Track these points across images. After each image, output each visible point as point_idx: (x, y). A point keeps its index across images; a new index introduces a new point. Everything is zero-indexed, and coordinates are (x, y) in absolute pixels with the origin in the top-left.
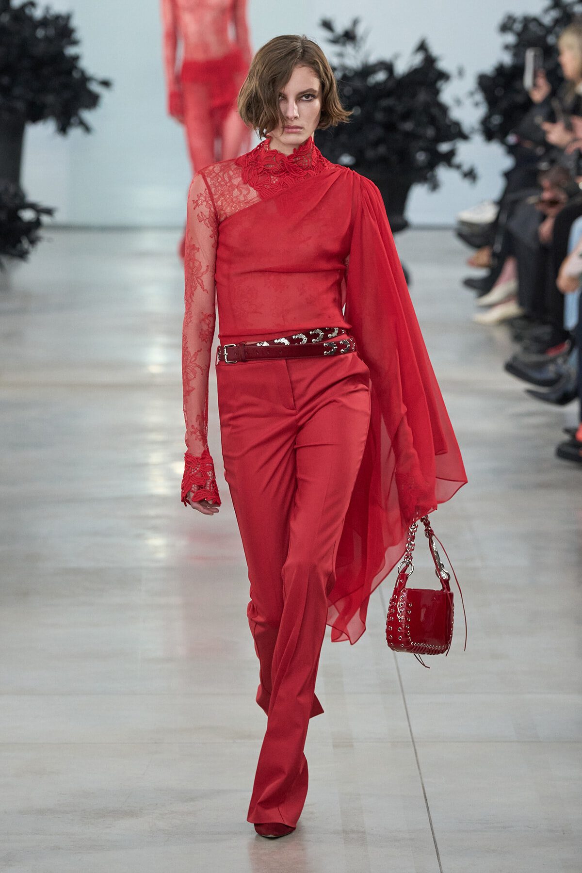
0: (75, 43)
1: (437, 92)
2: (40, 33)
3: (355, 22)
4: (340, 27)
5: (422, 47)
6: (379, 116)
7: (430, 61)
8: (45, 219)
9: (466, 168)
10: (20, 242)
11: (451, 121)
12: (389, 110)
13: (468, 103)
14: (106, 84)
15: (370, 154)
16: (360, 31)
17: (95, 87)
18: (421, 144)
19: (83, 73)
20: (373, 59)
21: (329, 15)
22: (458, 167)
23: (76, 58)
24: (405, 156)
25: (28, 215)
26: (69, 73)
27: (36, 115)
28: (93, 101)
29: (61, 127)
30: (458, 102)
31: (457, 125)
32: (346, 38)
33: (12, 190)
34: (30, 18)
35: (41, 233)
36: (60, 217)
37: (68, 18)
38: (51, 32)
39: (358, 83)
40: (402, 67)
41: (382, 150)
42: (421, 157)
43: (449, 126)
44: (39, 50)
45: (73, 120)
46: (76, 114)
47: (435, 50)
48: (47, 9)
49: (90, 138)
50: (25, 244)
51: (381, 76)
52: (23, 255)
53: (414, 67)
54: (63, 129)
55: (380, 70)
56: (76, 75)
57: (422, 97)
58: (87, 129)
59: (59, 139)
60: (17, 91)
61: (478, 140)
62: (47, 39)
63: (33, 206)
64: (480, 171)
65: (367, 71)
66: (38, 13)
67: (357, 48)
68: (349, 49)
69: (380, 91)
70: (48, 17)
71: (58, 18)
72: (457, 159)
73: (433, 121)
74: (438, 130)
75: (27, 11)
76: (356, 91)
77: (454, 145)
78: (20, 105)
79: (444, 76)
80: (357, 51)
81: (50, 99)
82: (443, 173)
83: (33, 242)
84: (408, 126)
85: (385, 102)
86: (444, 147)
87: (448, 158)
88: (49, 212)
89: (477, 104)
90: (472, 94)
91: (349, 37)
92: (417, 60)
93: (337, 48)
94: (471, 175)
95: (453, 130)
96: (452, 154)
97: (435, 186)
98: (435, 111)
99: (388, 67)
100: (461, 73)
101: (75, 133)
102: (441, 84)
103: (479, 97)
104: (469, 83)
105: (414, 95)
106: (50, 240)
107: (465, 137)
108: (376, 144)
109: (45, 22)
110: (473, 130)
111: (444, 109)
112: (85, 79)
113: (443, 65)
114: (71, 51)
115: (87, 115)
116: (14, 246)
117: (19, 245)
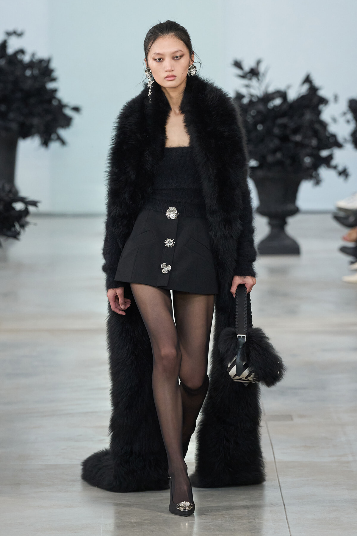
0: (54, 80)
1: (319, 113)
2: (28, 73)
3: (258, 62)
4: (247, 66)
5: (308, 80)
6: (276, 131)
7: (313, 90)
8: (31, 209)
9: (340, 168)
10: (14, 226)
11: (329, 133)
12: (284, 126)
13: (342, 121)
14: (76, 109)
15: (270, 159)
16: (262, 69)
17: (68, 112)
18: (308, 151)
19: (59, 101)
20: (271, 89)
21: (239, 58)
22: (335, 167)
23: (55, 91)
24: (296, 160)
25: (19, 206)
26: (50, 101)
27: (26, 134)
28: (67, 122)
29: (43, 142)
30: (335, 120)
31: (334, 136)
32: (251, 74)
33: (7, 187)
34: (21, 62)
35: (29, 219)
36: (42, 207)
37: (49, 61)
38: (36, 72)
39: (261, 107)
40: (292, 95)
41: (279, 155)
42: (308, 160)
43: (328, 138)
44: (28, 85)
45: (54, 136)
46: (55, 132)
47: (317, 82)
48: (33, 55)
49: (65, 149)
50: (17, 227)
51: (278, 102)
52: (16, 236)
53: (302, 94)
54: (45, 143)
55: (277, 97)
56: (55, 103)
57: (308, 116)
58: (63, 142)
59: (43, 150)
60: (11, 116)
61: (349, 147)
62: (33, 77)
63: (22, 200)
64: (350, 170)
65: (267, 98)
66: (26, 58)
67: (260, 81)
68: (254, 82)
69: (277, 112)
70: (34, 60)
71: (41, 61)
72: (334, 163)
73: (316, 134)
74: (320, 140)
75: (19, 57)
76: (259, 112)
77: (332, 151)
78: (14, 126)
79: (323, 101)
80: (260, 84)
81: (36, 121)
82: (324, 172)
83: (23, 226)
84: (298, 138)
85: (281, 121)
86: (324, 153)
87: (327, 161)
88: (34, 204)
89: (348, 122)
90: (345, 114)
91: (254, 73)
92: (304, 89)
93: (245, 82)
94: (344, 173)
95: (331, 140)
96: (330, 158)
97: (318, 182)
98: (317, 126)
99: (283, 95)
100: (336, 98)
101: (54, 145)
102: (321, 107)
103: (350, 116)
104: (343, 106)
105: (302, 115)
106: (35, 224)
107: (339, 146)
108: (274, 151)
109: (31, 65)
110: (345, 140)
111: (324, 125)
112: (61, 106)
113: (322, 93)
114: (51, 86)
115: (63, 133)
116: (9, 229)
117: (13, 229)
